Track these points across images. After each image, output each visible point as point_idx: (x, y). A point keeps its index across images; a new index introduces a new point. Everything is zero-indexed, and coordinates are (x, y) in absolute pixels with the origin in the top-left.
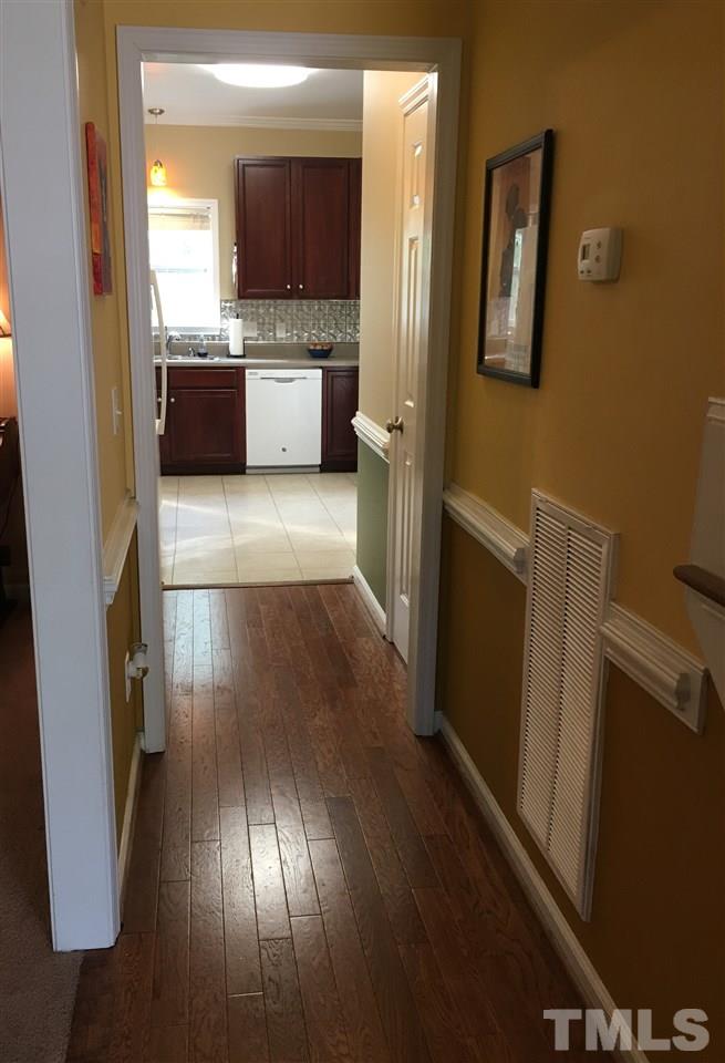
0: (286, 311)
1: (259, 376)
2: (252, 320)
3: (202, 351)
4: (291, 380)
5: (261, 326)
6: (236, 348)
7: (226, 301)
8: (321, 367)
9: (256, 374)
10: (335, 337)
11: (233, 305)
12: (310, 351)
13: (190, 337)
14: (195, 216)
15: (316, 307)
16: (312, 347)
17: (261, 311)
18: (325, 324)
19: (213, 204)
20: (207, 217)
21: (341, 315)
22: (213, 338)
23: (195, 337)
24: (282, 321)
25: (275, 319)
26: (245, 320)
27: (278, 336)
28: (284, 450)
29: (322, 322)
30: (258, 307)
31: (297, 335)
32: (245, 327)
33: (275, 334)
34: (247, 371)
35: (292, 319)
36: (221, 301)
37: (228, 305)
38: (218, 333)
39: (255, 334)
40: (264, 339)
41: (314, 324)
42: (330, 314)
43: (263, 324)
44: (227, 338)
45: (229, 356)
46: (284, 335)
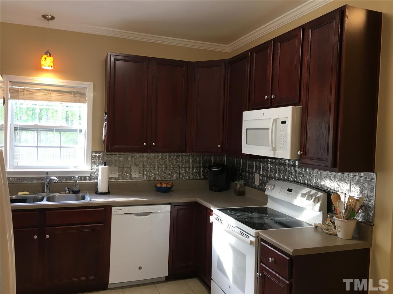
0: (139, 159)
1: (123, 212)
2: (115, 165)
3: (76, 189)
4: (147, 214)
5: (121, 170)
6: (102, 186)
7: (96, 152)
8: (170, 204)
9: (120, 210)
10: (172, 176)
11: (101, 155)
12: (157, 188)
13: (67, 179)
14: (75, 93)
15: (160, 157)
16: (159, 185)
17: (121, 159)
18: (165, 168)
19: (90, 85)
20: (84, 94)
21: (177, 161)
22: (85, 178)
23: (71, 178)
24: (137, 166)
25: (131, 165)
26: (110, 166)
27: (133, 176)
28: (140, 268)
29: (164, 166)
30: (119, 157)
31: (147, 175)
32: (110, 171)
33: (131, 175)
34: (113, 209)
35: (143, 165)
36: (92, 152)
37: (97, 155)
38: (89, 175)
39: (116, 175)
40: (123, 179)
41: (158, 168)
42: (170, 161)
43: (123, 168)
44: (97, 178)
45: (98, 193)
46: (137, 176)
